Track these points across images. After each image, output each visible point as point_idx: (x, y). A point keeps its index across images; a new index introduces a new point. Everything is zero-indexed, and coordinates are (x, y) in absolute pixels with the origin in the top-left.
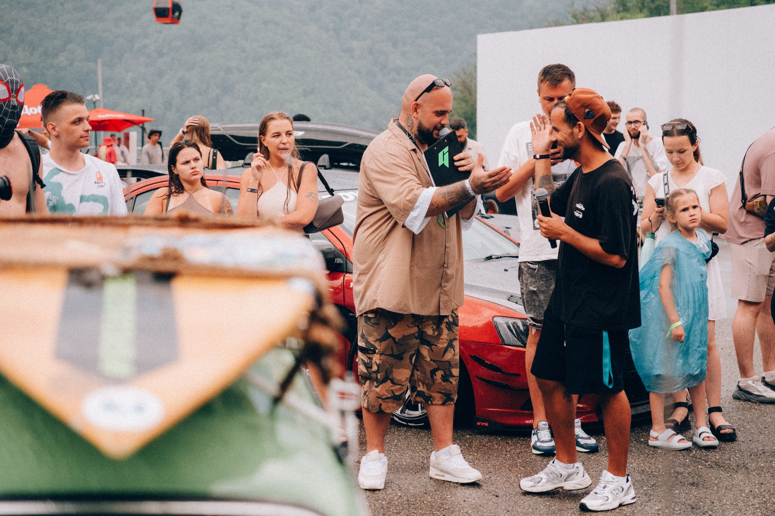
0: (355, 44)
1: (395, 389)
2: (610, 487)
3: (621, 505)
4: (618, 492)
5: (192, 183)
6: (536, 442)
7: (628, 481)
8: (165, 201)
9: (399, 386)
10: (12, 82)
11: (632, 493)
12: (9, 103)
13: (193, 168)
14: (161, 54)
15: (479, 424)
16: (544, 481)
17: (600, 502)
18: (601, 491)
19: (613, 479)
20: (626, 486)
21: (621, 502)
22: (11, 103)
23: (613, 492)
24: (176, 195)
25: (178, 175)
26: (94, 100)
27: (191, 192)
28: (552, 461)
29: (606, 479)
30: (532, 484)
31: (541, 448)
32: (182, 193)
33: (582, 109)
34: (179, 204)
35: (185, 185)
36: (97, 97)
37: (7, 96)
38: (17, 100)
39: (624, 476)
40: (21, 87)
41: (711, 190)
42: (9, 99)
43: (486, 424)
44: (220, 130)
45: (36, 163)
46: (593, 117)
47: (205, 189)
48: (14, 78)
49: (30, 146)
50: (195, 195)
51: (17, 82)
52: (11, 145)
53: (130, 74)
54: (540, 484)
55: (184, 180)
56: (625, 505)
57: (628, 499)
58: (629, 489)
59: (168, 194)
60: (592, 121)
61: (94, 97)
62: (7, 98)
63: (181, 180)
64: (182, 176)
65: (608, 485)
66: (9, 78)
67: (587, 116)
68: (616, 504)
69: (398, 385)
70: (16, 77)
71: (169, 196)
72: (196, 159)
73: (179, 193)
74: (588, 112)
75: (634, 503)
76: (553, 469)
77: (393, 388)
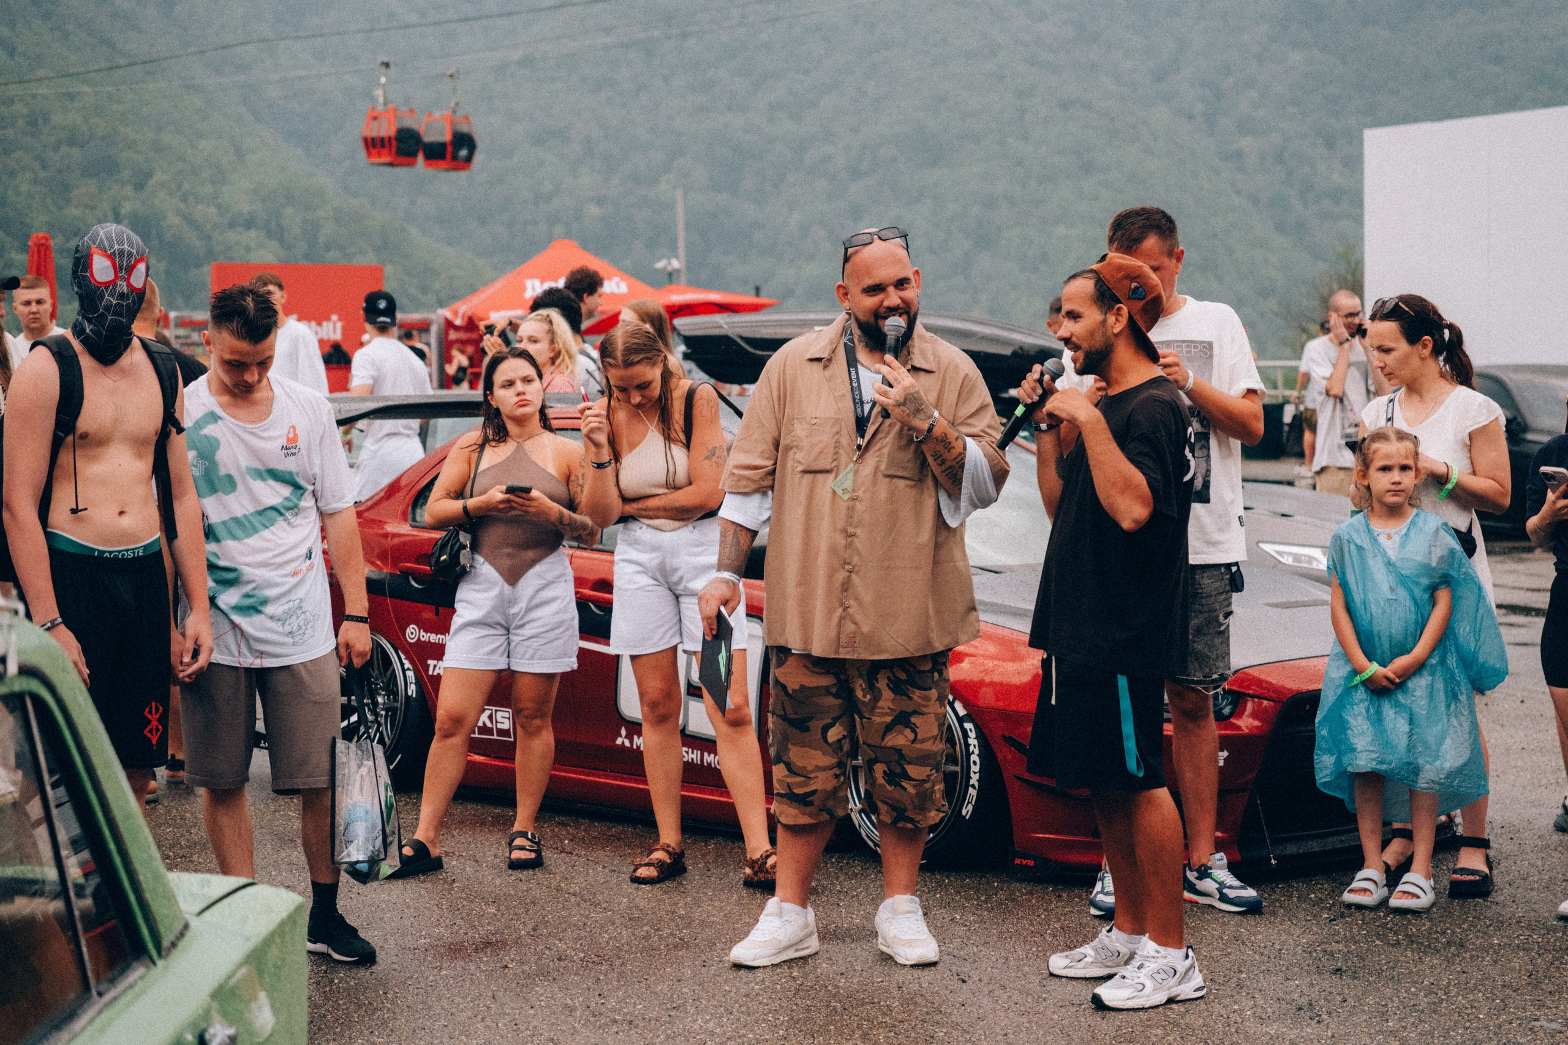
0: (1246, 143)
1: (796, 783)
2: (1151, 966)
3: (1171, 1001)
4: (1166, 976)
5: (521, 421)
6: (1098, 893)
7: (1187, 957)
8: (475, 456)
9: (802, 779)
10: (121, 253)
11: (1197, 979)
12: (114, 289)
13: (519, 394)
14: (856, 174)
15: (1018, 861)
16: (1088, 959)
17: (1126, 993)
18: (1135, 974)
19: (1158, 952)
20: (1182, 966)
21: (1173, 995)
22: (118, 289)
23: (1156, 976)
24: (494, 444)
25: (498, 409)
26: (669, 269)
27: (520, 440)
28: (1108, 928)
29: (1145, 953)
30: (1066, 962)
31: (1102, 905)
32: (505, 441)
33: (1126, 282)
34: (499, 460)
35: (511, 427)
36: (675, 264)
37: (112, 277)
38: (129, 285)
39: (1180, 948)
40: (138, 261)
41: (1470, 435)
42: (113, 282)
43: (1031, 863)
44: (721, 327)
45: (169, 391)
46: (1144, 298)
47: (547, 435)
48: (126, 246)
49: (159, 361)
50: (528, 445)
51: (130, 254)
52: (126, 360)
53: (797, 216)
54: (1081, 964)
55: (509, 417)
56: (1181, 1001)
57: (1187, 990)
58: (1188, 971)
59: (480, 442)
60: (1140, 304)
61: (669, 263)
62: (110, 282)
63: (504, 418)
64: (505, 410)
65: (1147, 964)
66: (116, 247)
67: (1134, 295)
68: (1161, 998)
69: (799, 775)
70: (131, 244)
71: (482, 447)
72: (527, 380)
73: (499, 441)
74: (1137, 288)
75: (1202, 997)
76: (1106, 941)
77: (789, 780)
